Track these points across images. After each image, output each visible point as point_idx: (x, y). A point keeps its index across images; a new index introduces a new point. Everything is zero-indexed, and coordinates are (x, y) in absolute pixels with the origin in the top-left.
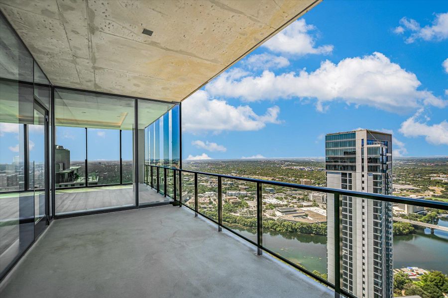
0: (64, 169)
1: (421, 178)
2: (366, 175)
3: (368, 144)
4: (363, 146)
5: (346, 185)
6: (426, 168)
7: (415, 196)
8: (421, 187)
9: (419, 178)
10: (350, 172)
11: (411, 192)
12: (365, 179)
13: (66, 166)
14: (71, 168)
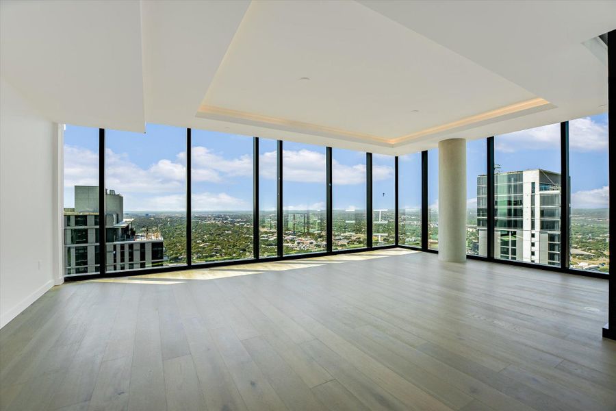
0: (118, 222)
1: (593, 239)
2: (537, 235)
3: (541, 189)
4: (533, 192)
5: (508, 249)
6: (599, 225)
7: (586, 264)
8: (593, 251)
9: (590, 239)
10: (513, 230)
11: (579, 258)
12: (536, 240)
13: (120, 218)
14: (124, 220)
